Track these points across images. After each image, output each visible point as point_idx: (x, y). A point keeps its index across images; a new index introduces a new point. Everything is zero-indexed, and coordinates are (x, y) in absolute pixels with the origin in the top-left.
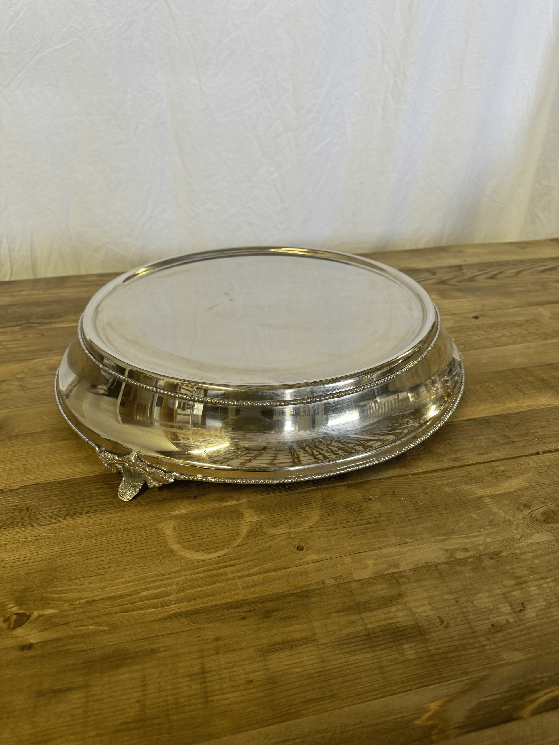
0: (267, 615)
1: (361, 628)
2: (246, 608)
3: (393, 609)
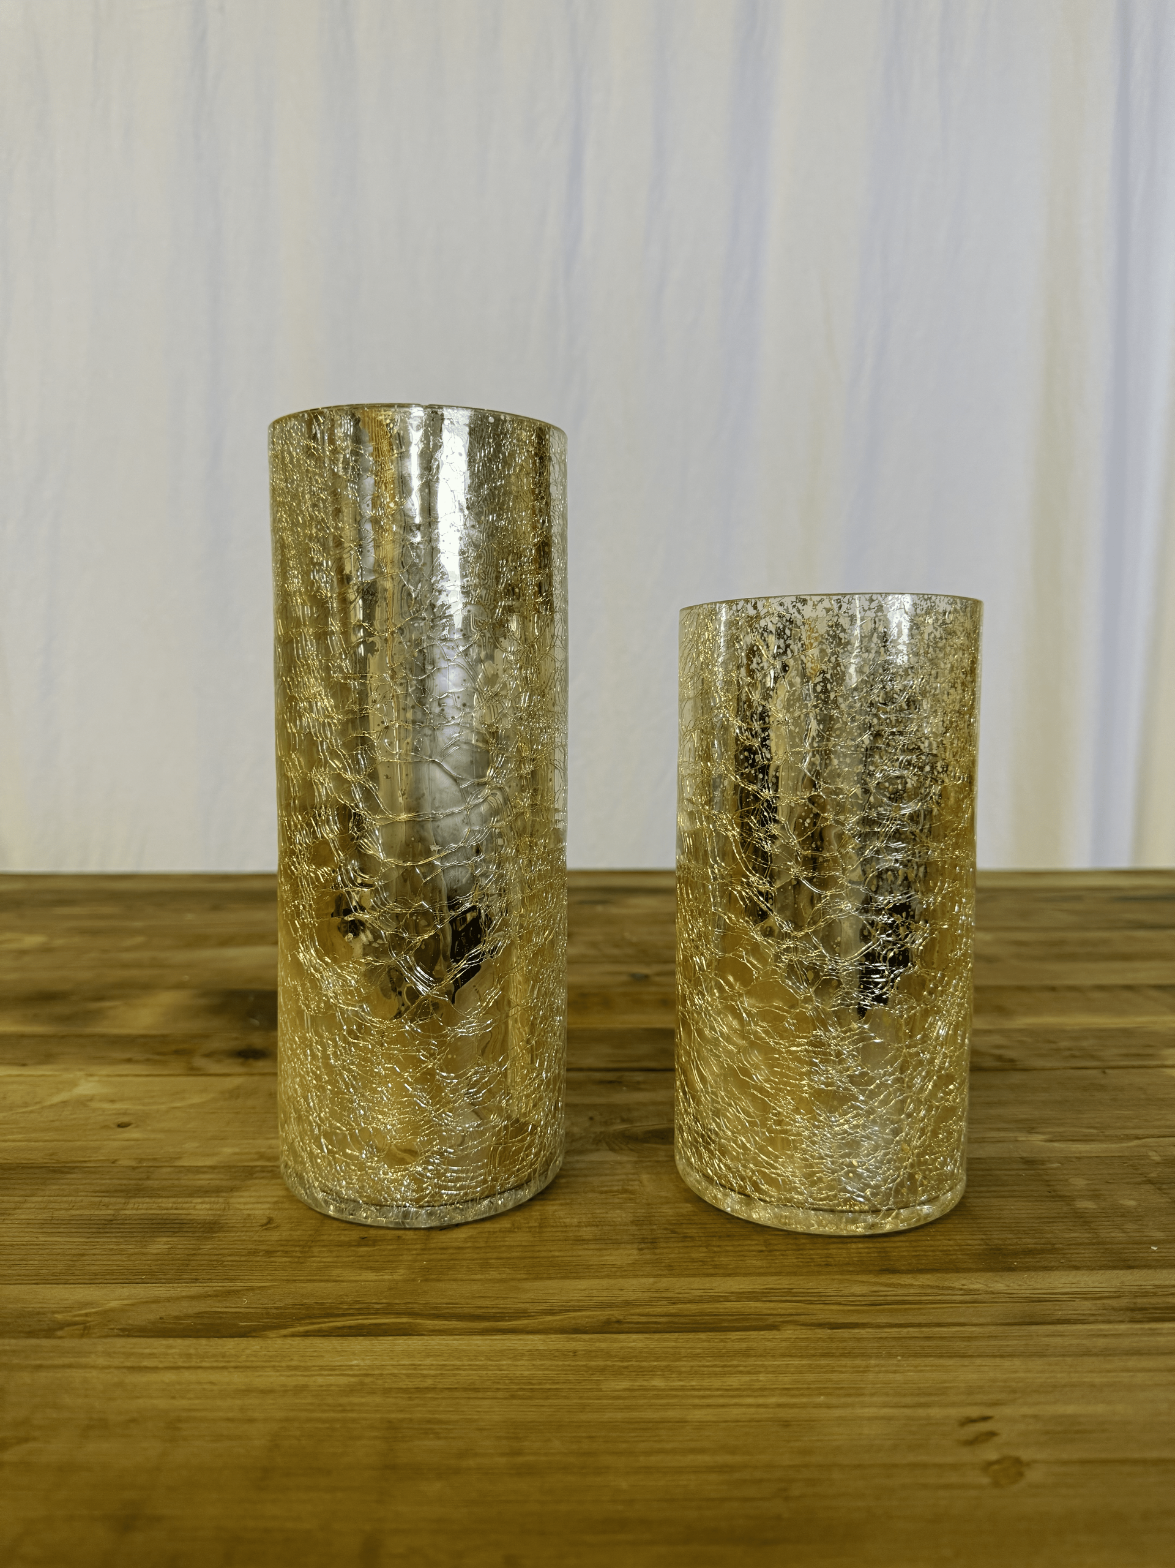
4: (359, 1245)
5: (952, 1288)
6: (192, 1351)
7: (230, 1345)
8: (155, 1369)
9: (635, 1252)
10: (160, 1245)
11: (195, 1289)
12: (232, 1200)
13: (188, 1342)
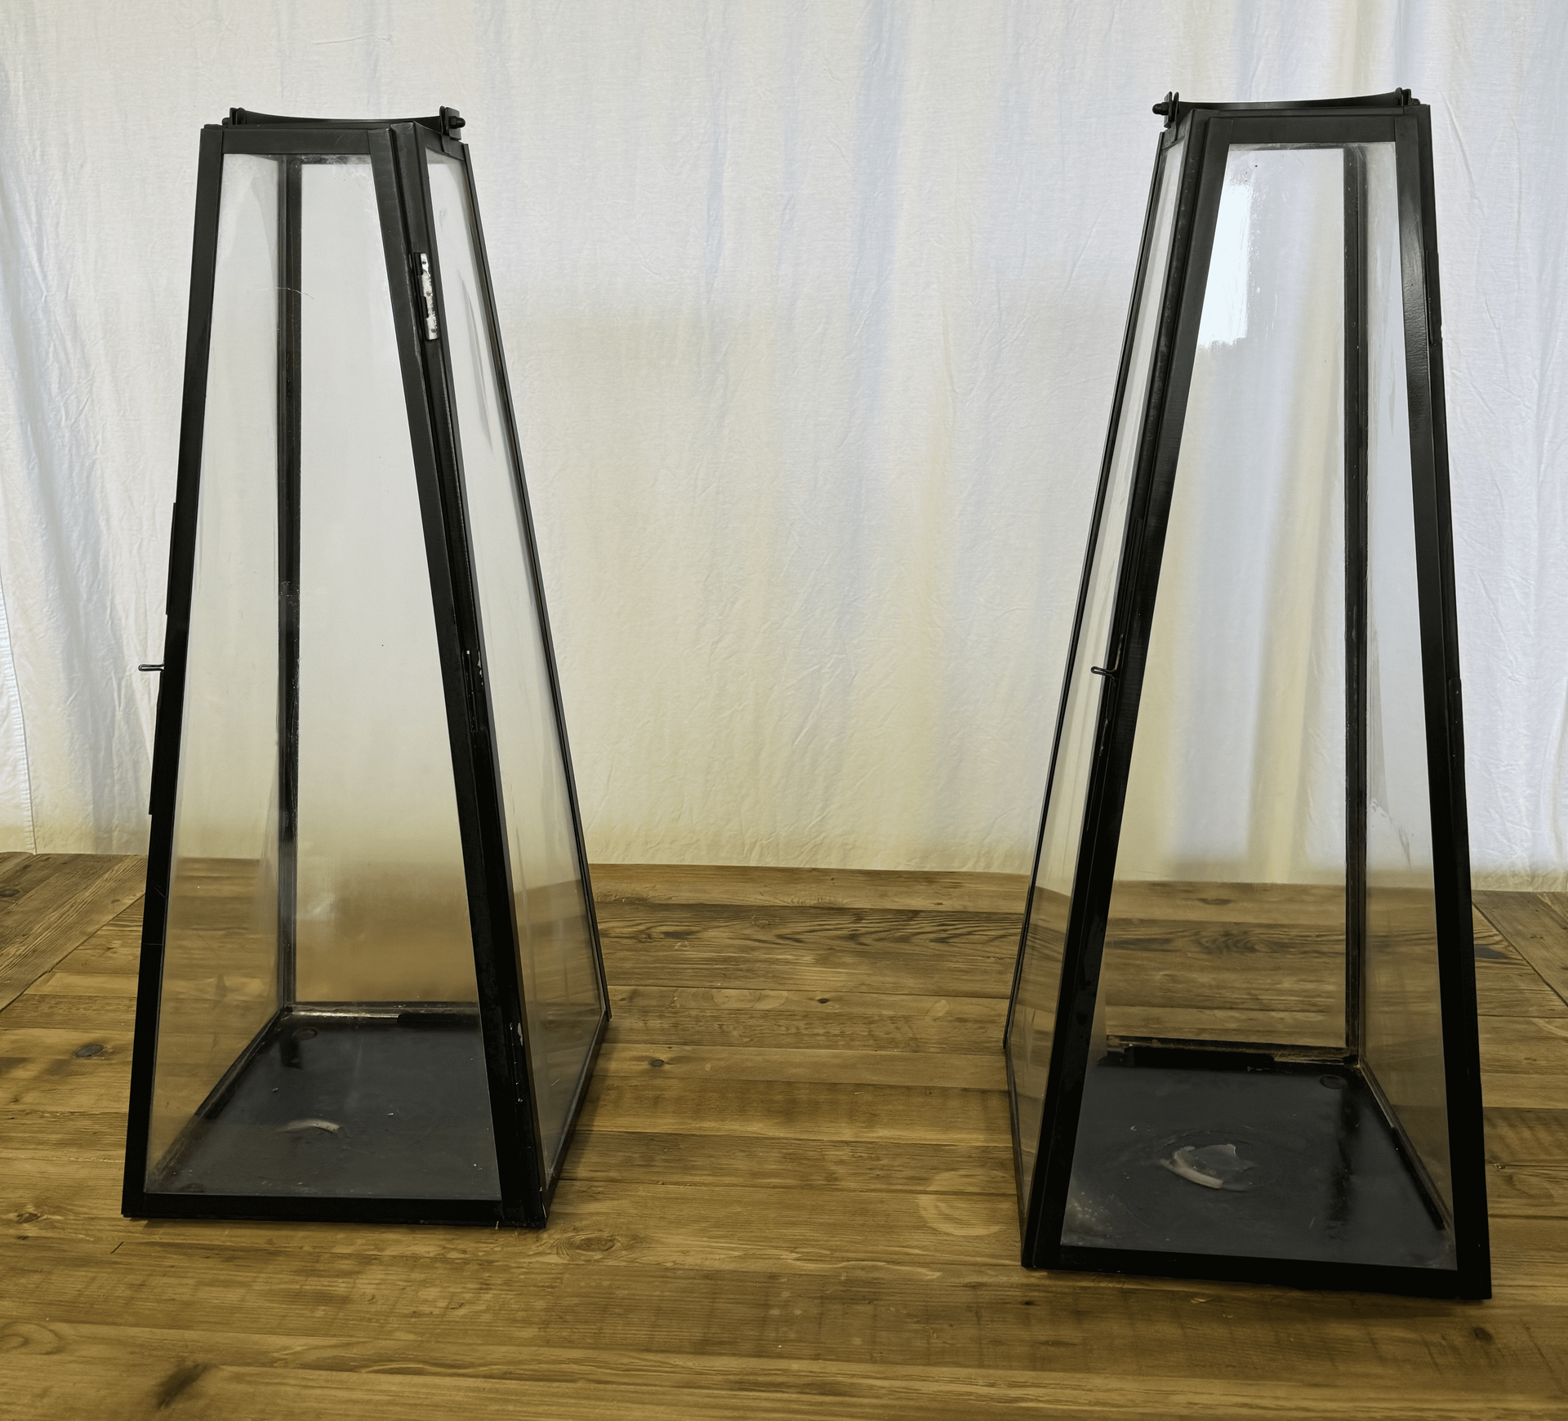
0: (229, 1259)
1: (298, 1287)
2: (216, 1252)
3: (341, 1280)
4: (412, 1317)
5: (669, 1363)
6: (329, 1378)
7: (345, 1375)
8: (313, 1387)
9: (536, 1330)
10: (320, 1312)
11: (333, 1341)
12: (357, 1281)
13: (329, 1372)
